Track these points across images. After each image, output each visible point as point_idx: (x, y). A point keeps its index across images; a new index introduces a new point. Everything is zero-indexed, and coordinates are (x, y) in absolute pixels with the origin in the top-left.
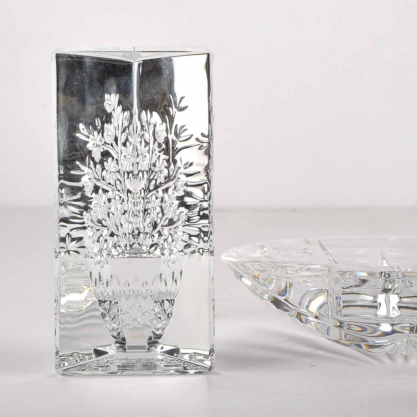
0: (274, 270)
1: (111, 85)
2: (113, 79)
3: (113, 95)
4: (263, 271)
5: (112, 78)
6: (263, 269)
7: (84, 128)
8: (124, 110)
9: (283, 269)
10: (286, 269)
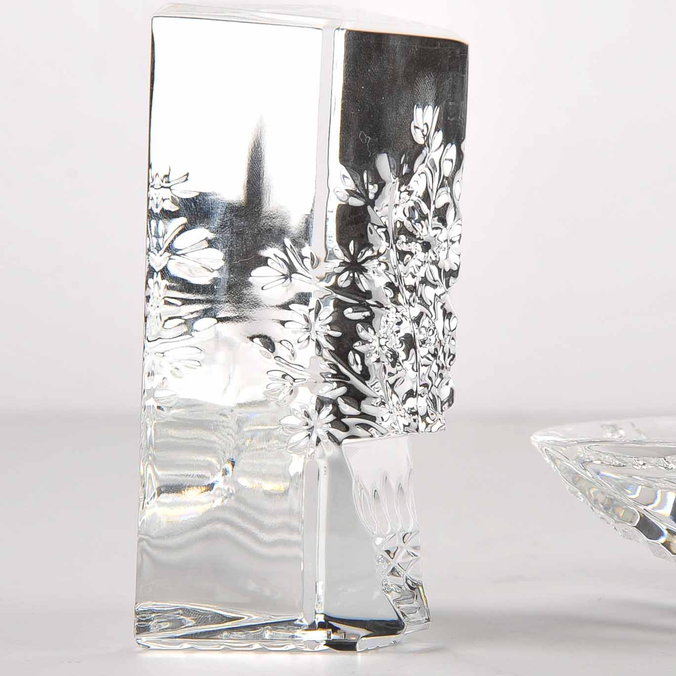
0: (641, 463)
1: (427, 87)
2: (431, 76)
3: (429, 109)
4: (619, 466)
5: (430, 74)
6: (618, 462)
7: (347, 174)
8: (446, 141)
9: (660, 459)
10: (665, 459)
